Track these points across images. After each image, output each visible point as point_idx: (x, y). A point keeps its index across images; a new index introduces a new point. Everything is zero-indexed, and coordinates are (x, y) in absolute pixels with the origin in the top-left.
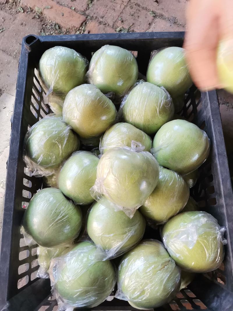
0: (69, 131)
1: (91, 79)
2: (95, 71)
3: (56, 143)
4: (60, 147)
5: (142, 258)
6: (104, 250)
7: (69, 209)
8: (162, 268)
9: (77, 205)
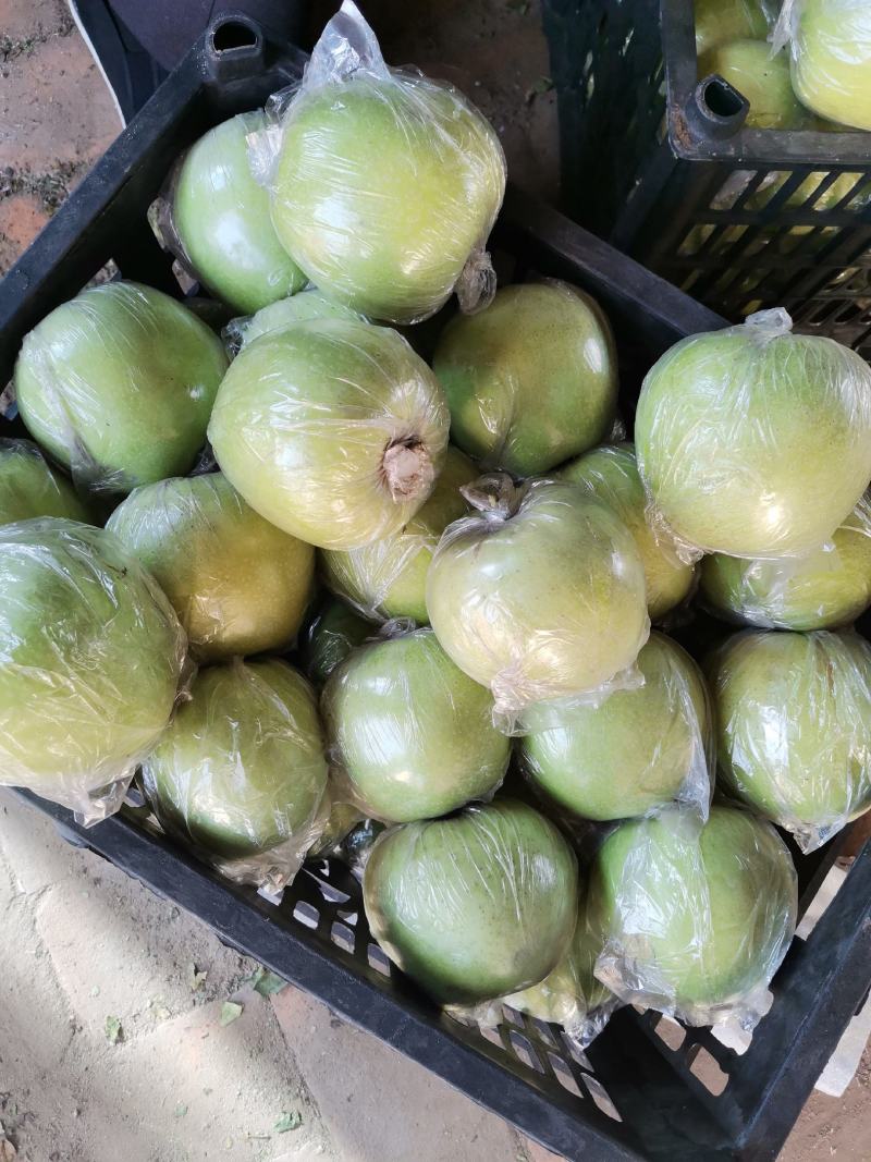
6: (675, 801)
7: (499, 832)
8: (830, 678)
9: (494, 800)
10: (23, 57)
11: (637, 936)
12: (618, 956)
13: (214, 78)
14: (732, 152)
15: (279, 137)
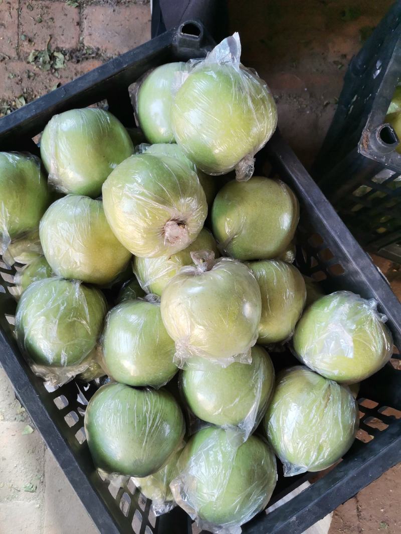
0: (81, 290)
1: (62, 186)
2: (61, 170)
3: (75, 321)
4: (84, 322)
5: (293, 404)
6: (237, 426)
7: (153, 404)
8: (326, 403)
9: (160, 389)
10: (124, 7)
11: (194, 477)
12: (183, 483)
13: (177, 43)
14: (384, 160)
15: (187, 77)
